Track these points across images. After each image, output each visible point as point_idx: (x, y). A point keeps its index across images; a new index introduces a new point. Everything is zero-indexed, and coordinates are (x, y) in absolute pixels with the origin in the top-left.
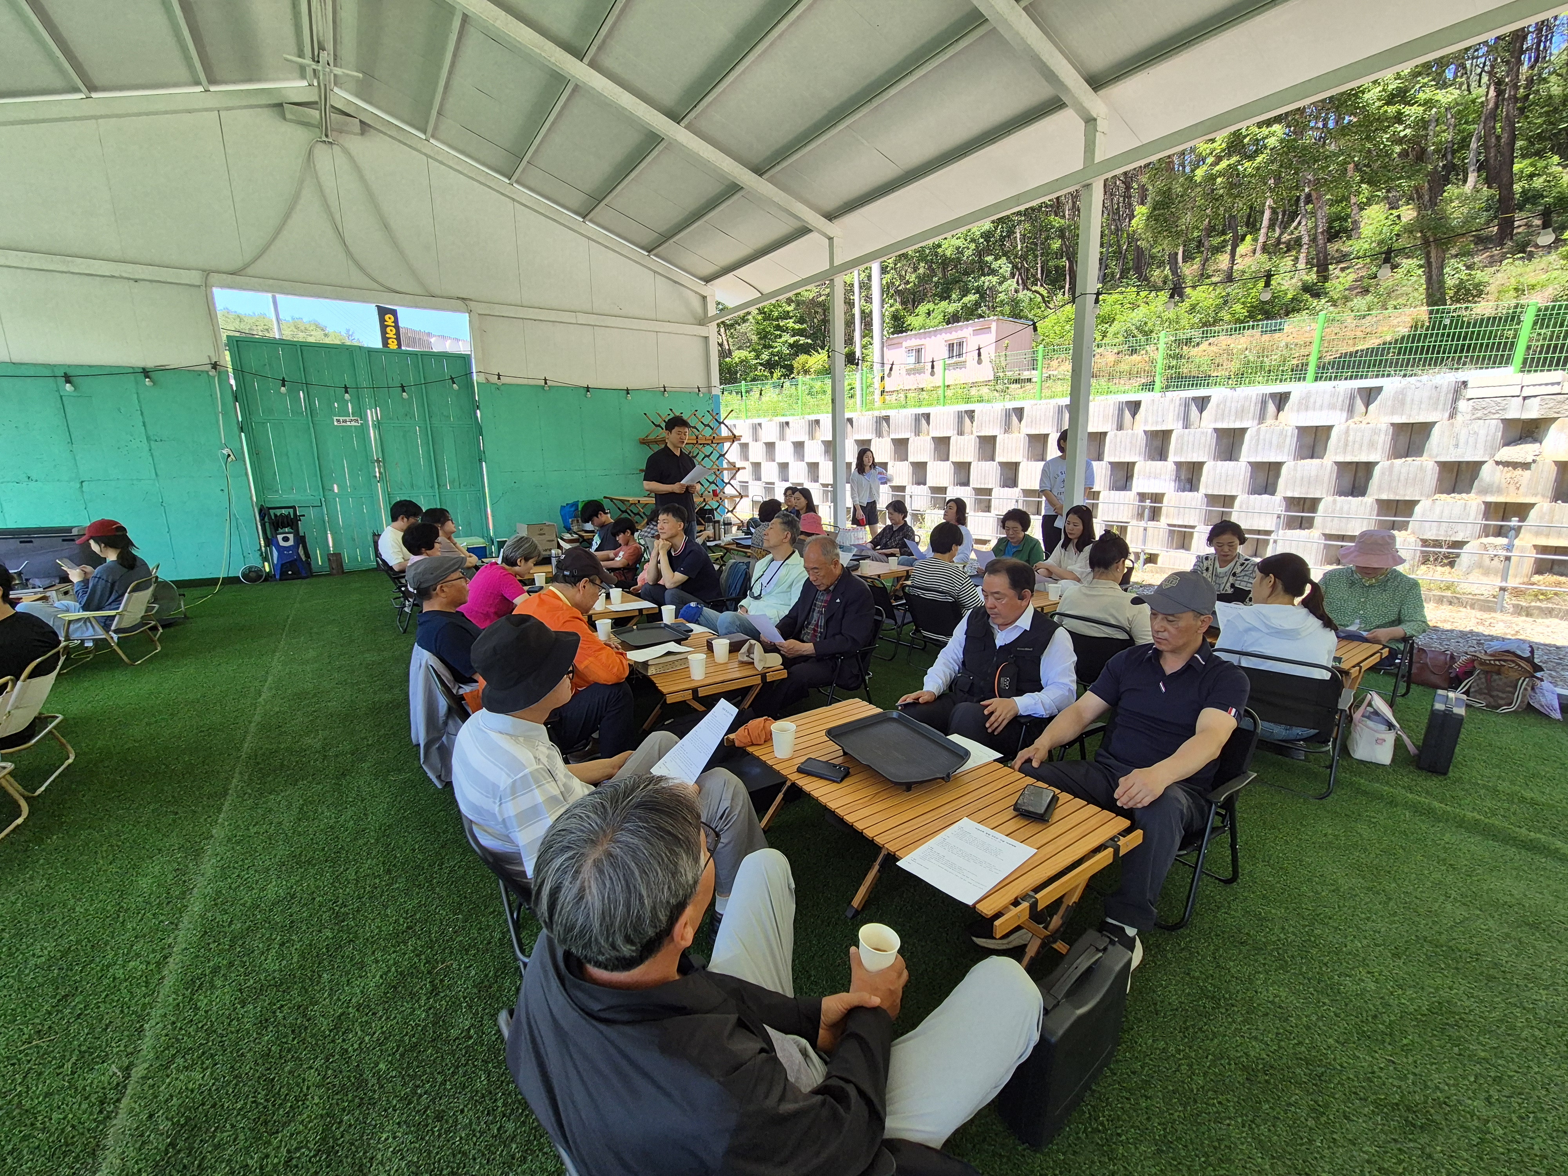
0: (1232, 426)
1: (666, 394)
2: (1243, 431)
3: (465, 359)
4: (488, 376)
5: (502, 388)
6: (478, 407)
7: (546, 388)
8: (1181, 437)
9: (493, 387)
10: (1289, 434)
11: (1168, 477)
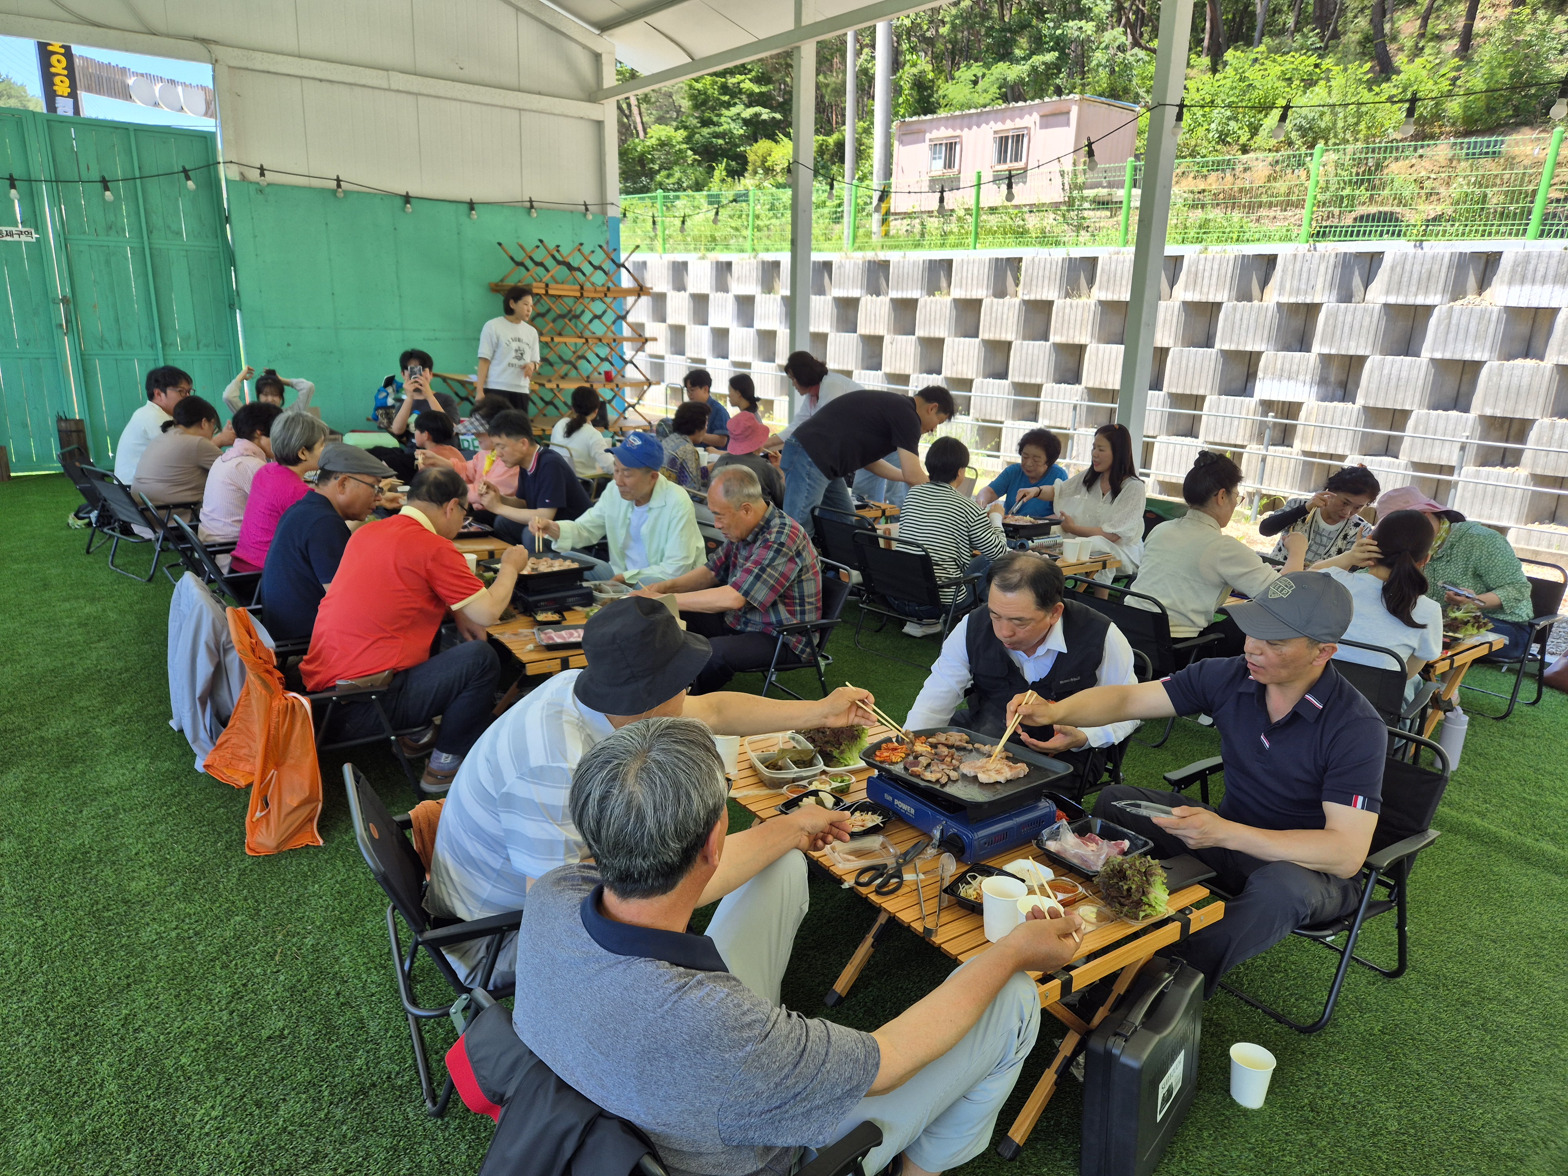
0: (1411, 301)
1: (534, 214)
2: (1428, 310)
3: (206, 139)
4: (246, 170)
5: (267, 190)
6: (228, 220)
7: (340, 194)
8: (1333, 315)
9: (252, 188)
10: (1494, 317)
11: (1308, 379)
